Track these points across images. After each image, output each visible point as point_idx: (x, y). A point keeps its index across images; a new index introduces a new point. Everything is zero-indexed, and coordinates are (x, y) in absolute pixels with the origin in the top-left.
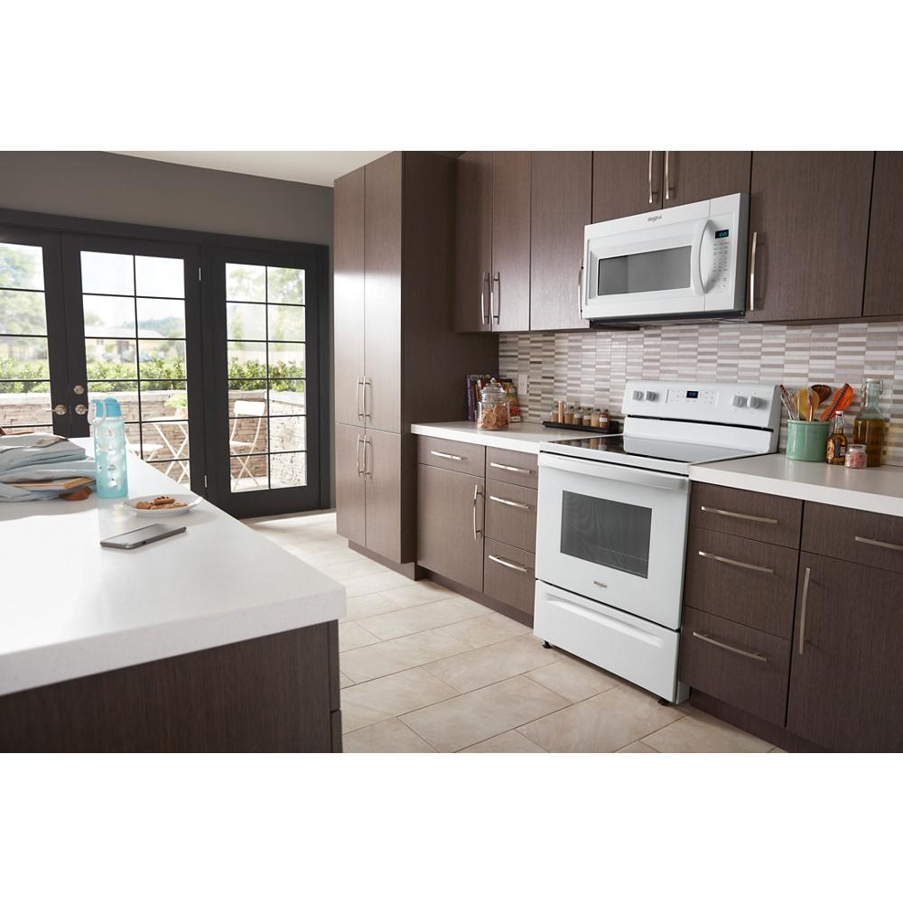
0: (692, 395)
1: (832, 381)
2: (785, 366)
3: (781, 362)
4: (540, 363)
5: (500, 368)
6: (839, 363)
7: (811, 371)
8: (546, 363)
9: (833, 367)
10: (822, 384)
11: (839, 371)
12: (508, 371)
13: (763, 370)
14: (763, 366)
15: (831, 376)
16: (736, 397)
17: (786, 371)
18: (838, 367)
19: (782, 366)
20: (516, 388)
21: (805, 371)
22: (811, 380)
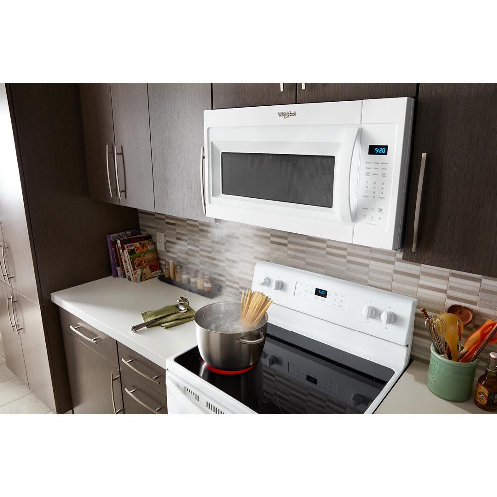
0: (321, 293)
1: (475, 303)
2: (421, 277)
3: (417, 273)
4: (174, 224)
5: (140, 222)
6: (483, 287)
7: (451, 288)
8: (179, 225)
9: (477, 290)
10: (463, 304)
11: (484, 295)
12: (148, 226)
13: (396, 276)
14: (396, 272)
15: (473, 298)
16: (369, 308)
17: (422, 282)
18: (482, 290)
19: (418, 277)
20: (154, 243)
21: (444, 287)
22: (450, 297)
